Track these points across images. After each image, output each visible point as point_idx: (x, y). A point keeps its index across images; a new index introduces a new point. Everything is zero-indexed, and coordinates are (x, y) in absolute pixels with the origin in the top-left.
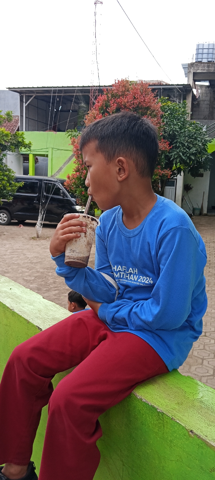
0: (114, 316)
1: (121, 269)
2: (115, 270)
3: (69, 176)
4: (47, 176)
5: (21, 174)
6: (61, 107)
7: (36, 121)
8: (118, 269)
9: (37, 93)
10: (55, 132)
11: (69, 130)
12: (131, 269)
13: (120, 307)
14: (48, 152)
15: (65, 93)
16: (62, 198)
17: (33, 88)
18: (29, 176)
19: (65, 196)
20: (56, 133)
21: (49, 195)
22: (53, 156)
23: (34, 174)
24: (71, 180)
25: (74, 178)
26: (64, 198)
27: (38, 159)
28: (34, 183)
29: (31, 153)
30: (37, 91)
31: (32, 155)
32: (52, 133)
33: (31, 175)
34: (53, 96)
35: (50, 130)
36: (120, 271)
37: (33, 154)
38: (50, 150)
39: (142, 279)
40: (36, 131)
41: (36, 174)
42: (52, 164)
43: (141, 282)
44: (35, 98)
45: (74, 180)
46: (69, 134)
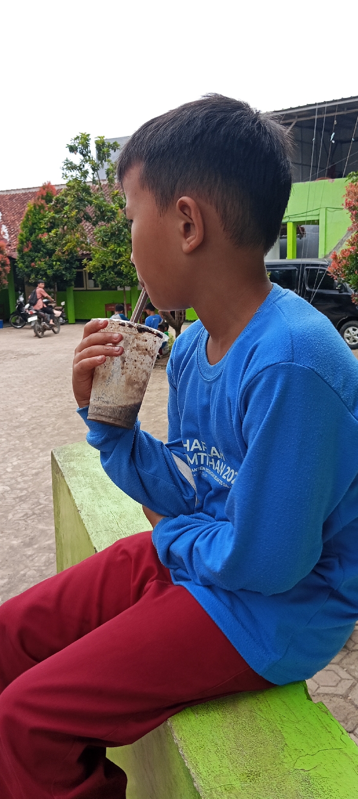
0: (169, 548)
1: (199, 447)
2: (188, 450)
3: (336, 256)
4: (316, 256)
5: (275, 259)
6: (333, 134)
7: (300, 164)
8: (193, 447)
9: (299, 117)
10: (331, 180)
11: (352, 172)
12: (213, 448)
13: (182, 529)
14: (319, 215)
15: (348, 109)
16: (337, 293)
17: (291, 109)
18: (288, 260)
19: (343, 290)
20: (333, 181)
21: (313, 290)
22: (328, 222)
23: (295, 257)
24: (340, 262)
25: (344, 258)
26: (342, 292)
27: (305, 230)
28: (290, 271)
29: (291, 220)
30: (299, 114)
31: (291, 224)
32: (327, 182)
33: (291, 258)
34: (326, 117)
35: (321, 176)
36: (197, 451)
37: (293, 222)
38: (323, 212)
39: (228, 474)
40: (299, 182)
41: (298, 256)
42: (325, 236)
43: (225, 481)
44: (296, 125)
45: (344, 261)
46: (352, 179)
